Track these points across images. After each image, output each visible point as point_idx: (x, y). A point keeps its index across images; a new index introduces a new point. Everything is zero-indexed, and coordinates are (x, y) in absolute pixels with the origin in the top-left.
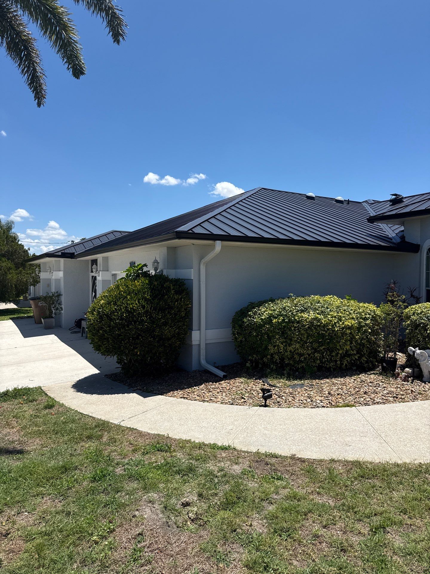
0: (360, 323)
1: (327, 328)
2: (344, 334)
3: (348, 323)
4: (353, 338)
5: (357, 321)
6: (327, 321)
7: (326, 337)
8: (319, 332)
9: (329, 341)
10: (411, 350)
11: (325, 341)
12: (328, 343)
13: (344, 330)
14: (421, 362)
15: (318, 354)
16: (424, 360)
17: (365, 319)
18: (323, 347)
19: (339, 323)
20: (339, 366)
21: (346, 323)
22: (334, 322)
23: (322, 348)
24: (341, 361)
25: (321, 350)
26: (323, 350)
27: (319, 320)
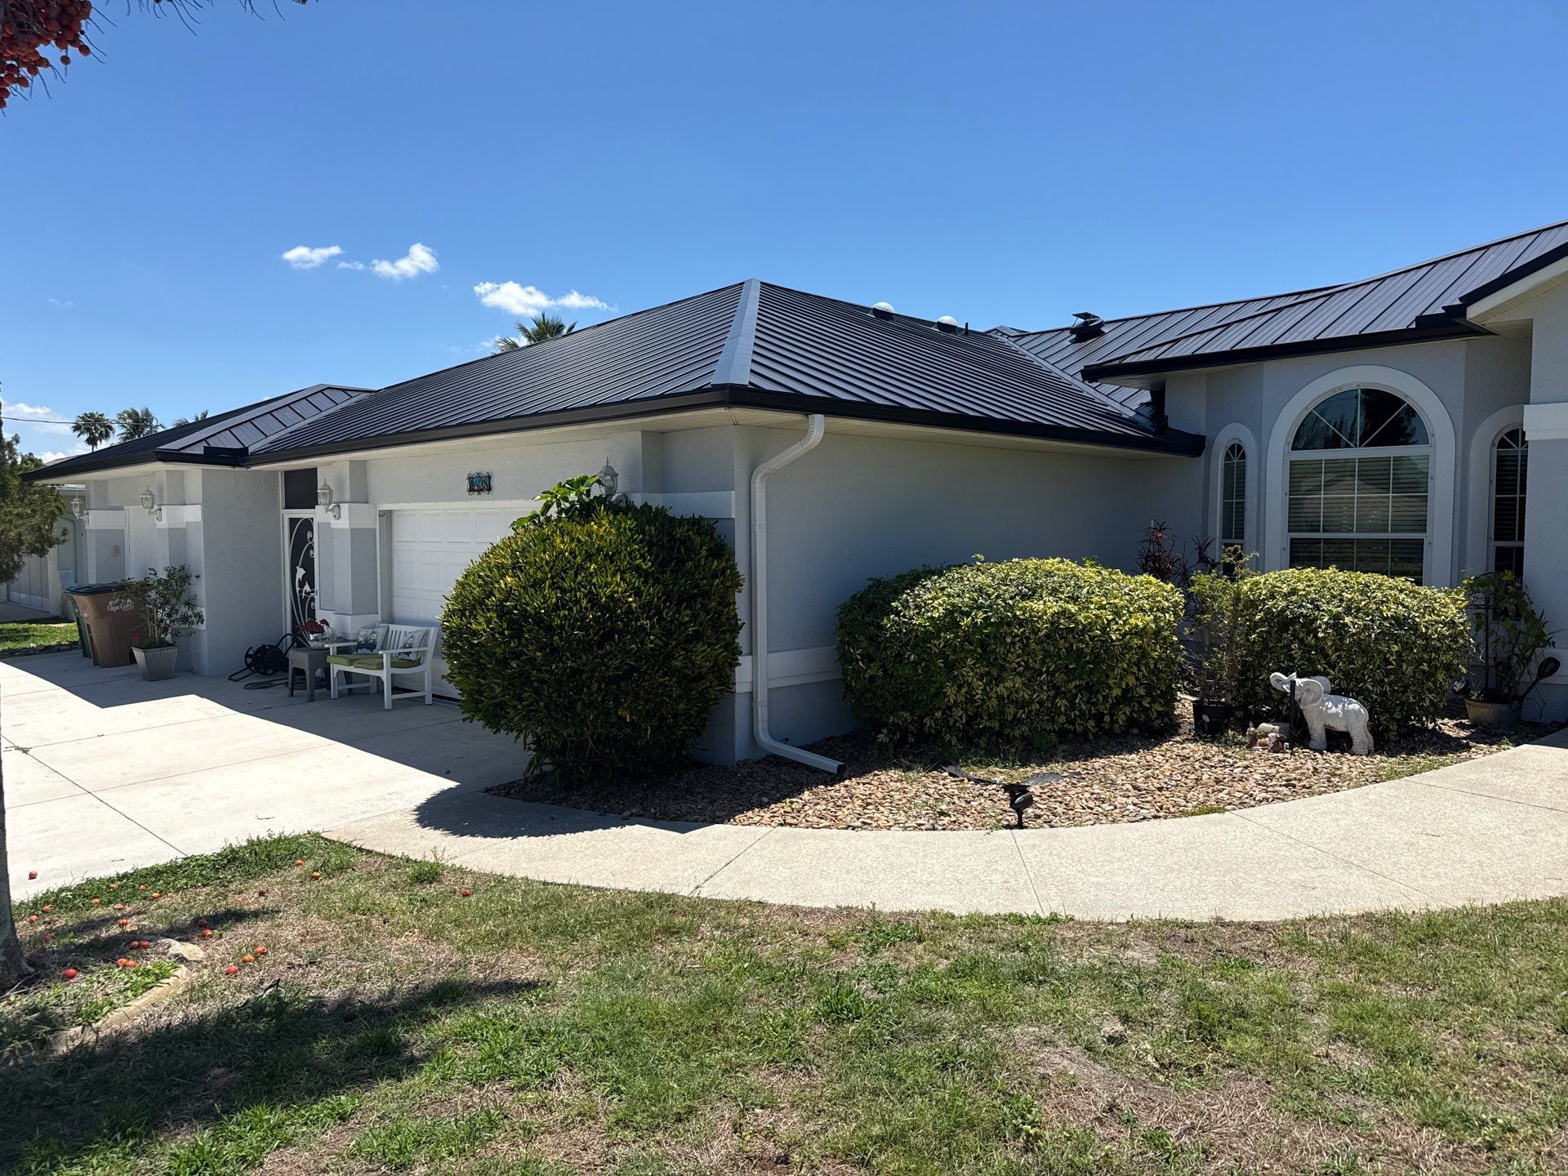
0: (1156, 620)
1: (1089, 636)
2: (1127, 647)
3: (1138, 621)
4: (1144, 654)
5: (1152, 617)
6: (1090, 618)
7: (1085, 657)
8: (1072, 645)
9: (1092, 666)
10: (1279, 680)
11: (1083, 668)
12: (1091, 672)
13: (1126, 640)
14: (1305, 704)
15: (1064, 701)
16: (1314, 701)
17: (1163, 610)
18: (1074, 684)
19: (1117, 623)
20: (1107, 727)
21: (1132, 621)
22: (1107, 619)
23: (1071, 686)
24: (1112, 715)
25: (1070, 691)
26: (1074, 691)
27: (1071, 617)
